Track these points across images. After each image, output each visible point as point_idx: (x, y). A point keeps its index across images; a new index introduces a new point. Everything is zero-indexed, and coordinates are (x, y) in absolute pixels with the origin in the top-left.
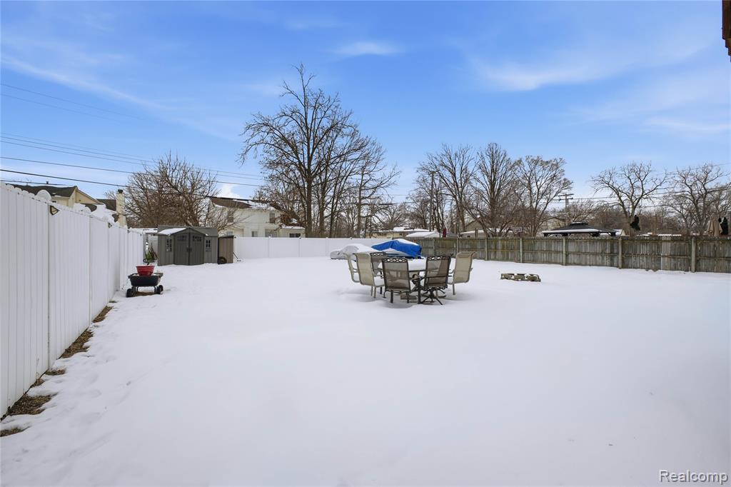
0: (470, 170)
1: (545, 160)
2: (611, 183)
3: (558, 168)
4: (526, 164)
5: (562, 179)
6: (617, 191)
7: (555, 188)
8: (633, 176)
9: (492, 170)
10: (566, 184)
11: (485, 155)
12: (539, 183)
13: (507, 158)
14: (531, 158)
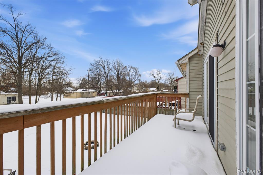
0: (110, 68)
1: (134, 67)
2: (153, 74)
3: (137, 70)
4: (128, 68)
5: (139, 74)
6: (154, 77)
7: (137, 77)
8: (158, 73)
9: (118, 69)
10: (140, 75)
11: (115, 63)
12: (132, 74)
13: (123, 65)
14: (129, 66)
